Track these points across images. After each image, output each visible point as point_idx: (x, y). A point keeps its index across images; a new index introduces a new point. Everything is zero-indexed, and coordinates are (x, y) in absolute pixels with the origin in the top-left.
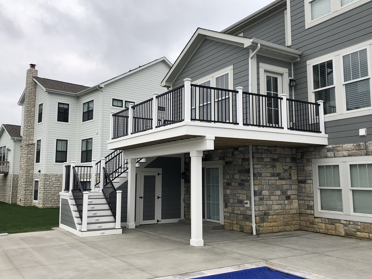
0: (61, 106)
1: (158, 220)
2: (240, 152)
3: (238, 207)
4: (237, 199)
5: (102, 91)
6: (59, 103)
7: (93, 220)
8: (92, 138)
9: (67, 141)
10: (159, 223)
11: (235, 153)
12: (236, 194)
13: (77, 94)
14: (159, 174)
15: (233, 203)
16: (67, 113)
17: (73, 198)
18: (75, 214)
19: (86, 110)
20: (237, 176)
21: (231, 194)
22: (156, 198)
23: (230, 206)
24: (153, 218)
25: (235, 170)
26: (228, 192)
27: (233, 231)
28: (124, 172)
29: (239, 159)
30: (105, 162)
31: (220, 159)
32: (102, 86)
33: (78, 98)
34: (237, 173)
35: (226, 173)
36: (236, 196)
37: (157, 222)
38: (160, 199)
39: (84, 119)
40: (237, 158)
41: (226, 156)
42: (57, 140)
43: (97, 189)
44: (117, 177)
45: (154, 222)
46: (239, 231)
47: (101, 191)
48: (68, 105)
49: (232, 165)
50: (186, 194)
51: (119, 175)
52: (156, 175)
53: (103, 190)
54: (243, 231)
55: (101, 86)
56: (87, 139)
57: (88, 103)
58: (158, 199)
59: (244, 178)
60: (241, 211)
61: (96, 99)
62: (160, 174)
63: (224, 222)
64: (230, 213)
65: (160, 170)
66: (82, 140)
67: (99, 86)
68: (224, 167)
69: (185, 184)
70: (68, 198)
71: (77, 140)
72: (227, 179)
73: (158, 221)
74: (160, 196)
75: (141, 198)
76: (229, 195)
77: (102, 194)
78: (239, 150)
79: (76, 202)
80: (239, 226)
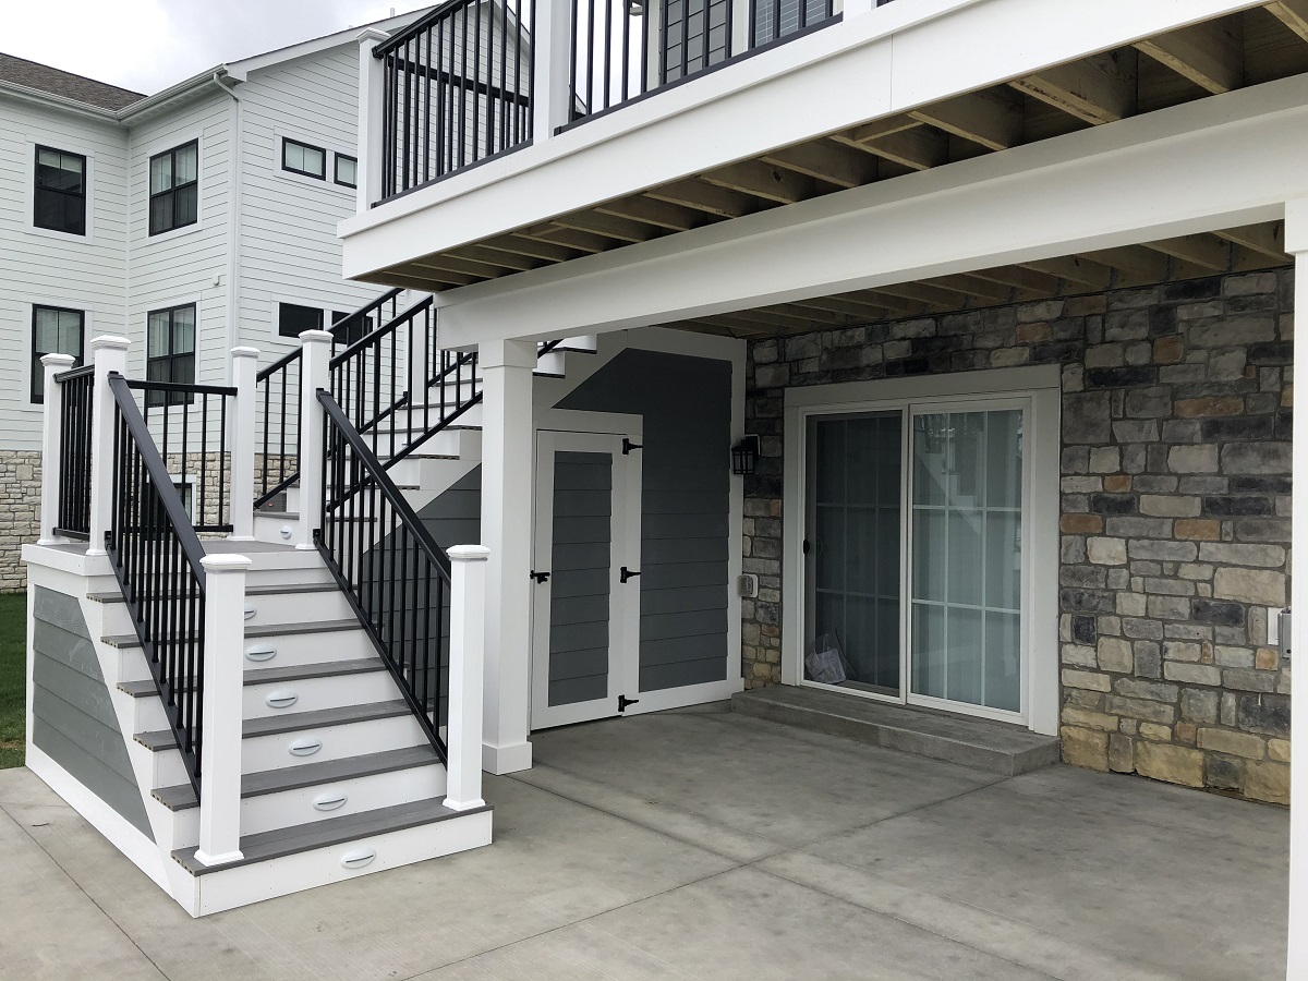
0: (50, 161)
1: (621, 698)
2: (1237, 304)
3: (1200, 642)
4: (1191, 593)
5: (236, 100)
6: (39, 149)
7: (280, 753)
8: (193, 305)
9: (81, 313)
10: (629, 710)
11: (1183, 313)
12: (1177, 565)
13: (121, 113)
14: (627, 447)
15: (1147, 617)
16: (77, 195)
17: (114, 587)
18: (138, 716)
19: (163, 185)
20: (1197, 459)
21: (1127, 566)
22: (615, 574)
23: (1123, 637)
24: (600, 692)
25: (1173, 417)
26: (1107, 550)
27: (1133, 781)
28: (444, 424)
29: (1222, 350)
30: (329, 358)
31: (1038, 357)
32: (237, 73)
33: (126, 131)
34: (1198, 438)
35: (1091, 439)
36: (1175, 576)
37: (621, 709)
38: (635, 582)
39: (158, 218)
40: (1197, 348)
41: (1095, 336)
42: (36, 307)
43: (270, 529)
44: (404, 454)
45: (606, 707)
46: (1201, 785)
47: (306, 543)
48: (83, 159)
49: (1153, 391)
50: (751, 556)
51: (412, 446)
52: (616, 449)
53: (318, 535)
54: (1232, 792)
55: (234, 73)
56: (171, 311)
57: (173, 152)
58: (623, 580)
59: (1266, 470)
60: (1225, 668)
61: (208, 133)
62: (635, 447)
63: (1062, 724)
64: (1115, 676)
65: (632, 426)
66: (150, 313)
67: (222, 73)
68: (1072, 405)
69: (750, 505)
70: (80, 591)
71: (127, 314)
72: (1103, 476)
73: (623, 702)
74: (634, 566)
75: (541, 577)
76: (1108, 567)
77: (316, 559)
78: (1229, 293)
79: (138, 620)
80: (1197, 756)
